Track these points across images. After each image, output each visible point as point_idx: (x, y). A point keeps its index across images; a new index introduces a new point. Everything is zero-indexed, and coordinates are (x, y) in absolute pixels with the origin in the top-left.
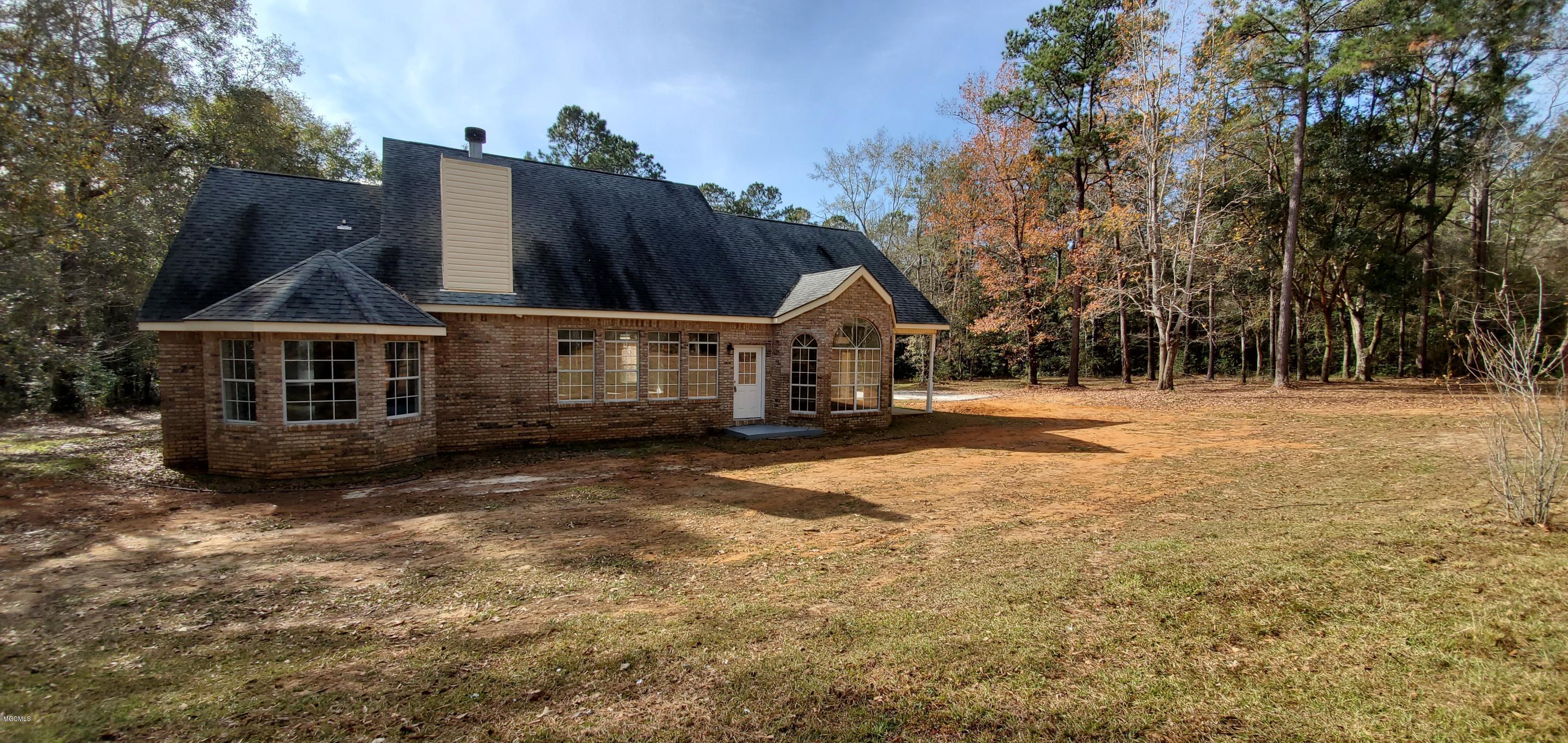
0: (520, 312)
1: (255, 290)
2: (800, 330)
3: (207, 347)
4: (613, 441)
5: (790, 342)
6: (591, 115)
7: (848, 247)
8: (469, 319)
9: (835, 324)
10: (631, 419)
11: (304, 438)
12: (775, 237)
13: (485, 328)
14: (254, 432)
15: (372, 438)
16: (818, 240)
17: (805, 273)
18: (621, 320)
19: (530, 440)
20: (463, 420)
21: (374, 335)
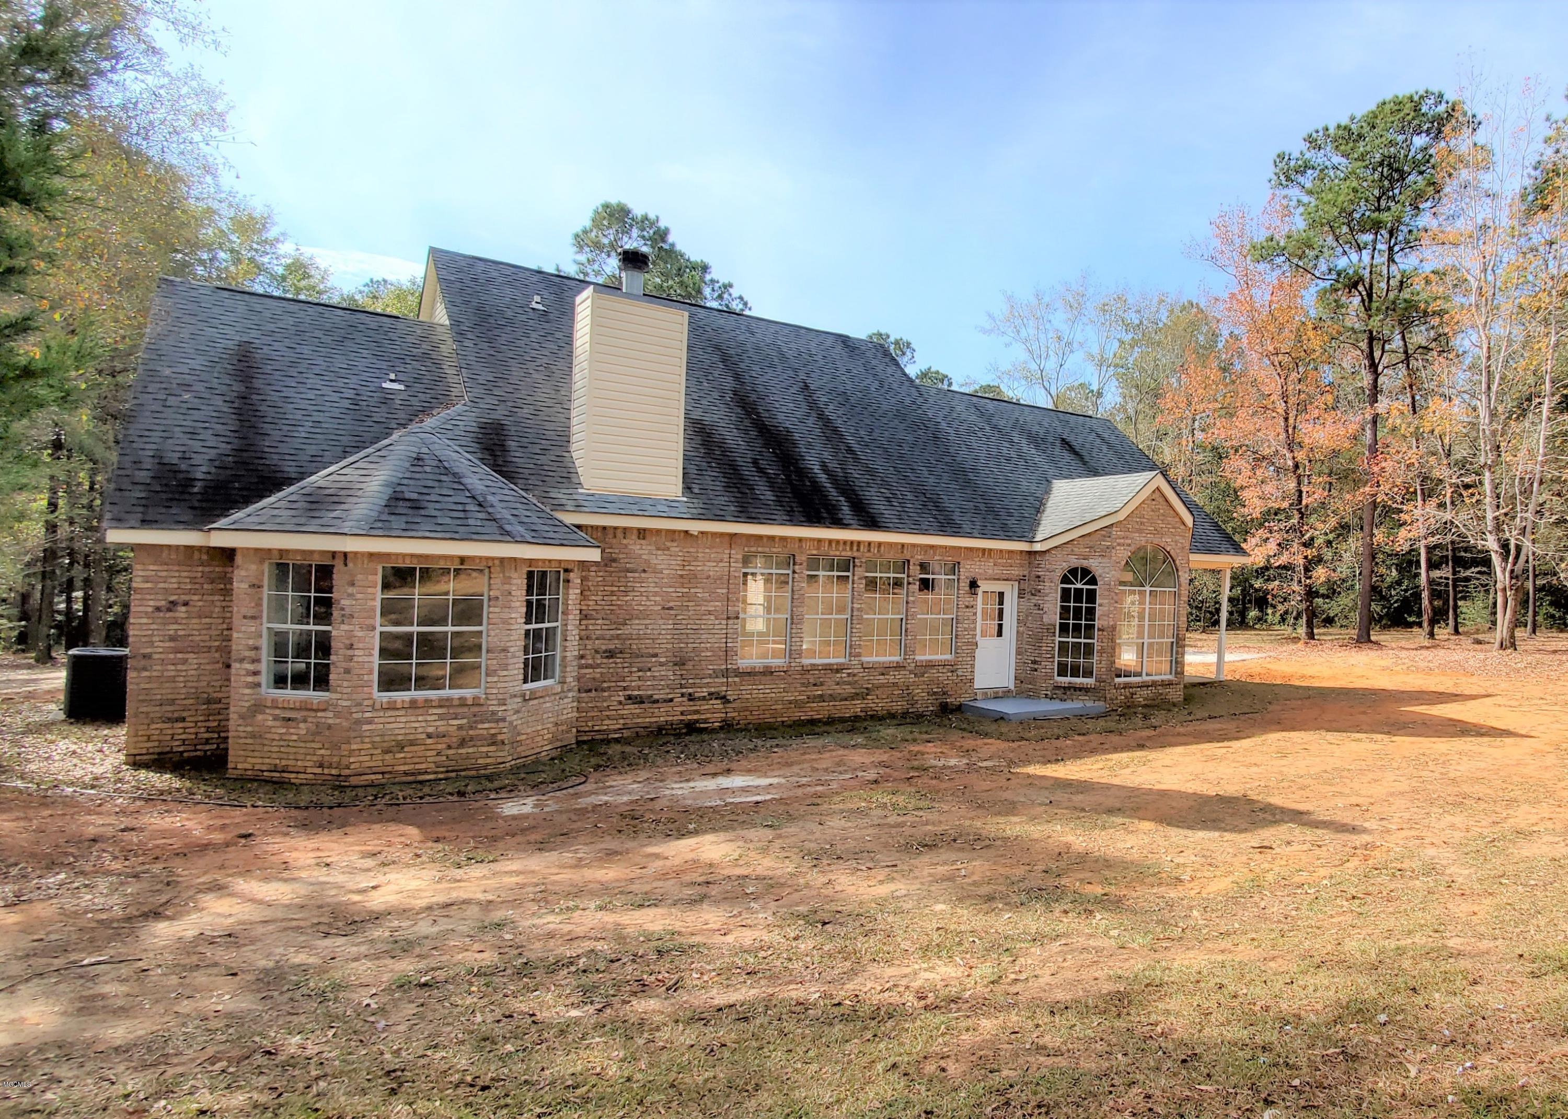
0: (695, 527)
1: (321, 483)
2: (1075, 562)
3: (243, 573)
4: (812, 722)
5: (1058, 575)
6: (645, 218)
7: (1098, 441)
8: (620, 534)
9: (1123, 554)
10: (838, 690)
11: (403, 719)
12: (1002, 423)
13: (640, 549)
14: (324, 710)
15: (504, 720)
16: (1059, 430)
17: (1057, 477)
18: (830, 541)
19: (697, 721)
20: (603, 690)
21: (515, 559)
